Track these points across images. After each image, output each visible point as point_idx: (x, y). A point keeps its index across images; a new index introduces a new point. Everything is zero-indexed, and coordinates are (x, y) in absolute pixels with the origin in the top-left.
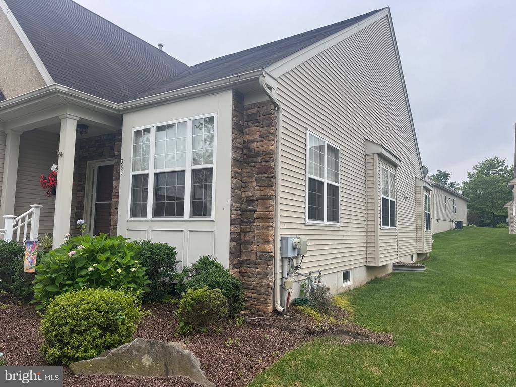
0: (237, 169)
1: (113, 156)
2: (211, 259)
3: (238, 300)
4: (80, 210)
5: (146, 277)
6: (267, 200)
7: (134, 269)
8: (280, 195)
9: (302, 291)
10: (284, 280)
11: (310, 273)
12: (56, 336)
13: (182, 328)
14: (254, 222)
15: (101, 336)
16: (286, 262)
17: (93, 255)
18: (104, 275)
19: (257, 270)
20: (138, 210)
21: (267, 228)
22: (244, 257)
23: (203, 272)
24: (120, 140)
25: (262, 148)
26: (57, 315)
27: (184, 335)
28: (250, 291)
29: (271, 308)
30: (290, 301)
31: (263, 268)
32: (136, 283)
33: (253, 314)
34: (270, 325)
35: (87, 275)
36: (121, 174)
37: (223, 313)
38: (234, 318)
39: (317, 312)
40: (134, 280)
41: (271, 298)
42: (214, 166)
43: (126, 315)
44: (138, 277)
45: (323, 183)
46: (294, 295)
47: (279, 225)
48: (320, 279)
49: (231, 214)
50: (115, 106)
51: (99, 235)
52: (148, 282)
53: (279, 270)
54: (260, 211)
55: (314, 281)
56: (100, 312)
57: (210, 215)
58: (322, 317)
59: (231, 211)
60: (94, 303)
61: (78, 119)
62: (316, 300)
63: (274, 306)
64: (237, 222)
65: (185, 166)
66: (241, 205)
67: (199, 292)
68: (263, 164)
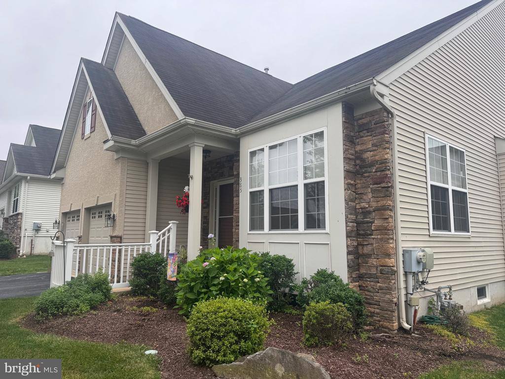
0: (350, 181)
1: (233, 175)
2: (329, 272)
3: (361, 315)
4: (206, 225)
5: (269, 288)
6: (386, 211)
7: (258, 279)
8: (399, 205)
9: (429, 308)
10: (409, 296)
11: (439, 289)
12: (200, 340)
13: (308, 340)
14: (371, 235)
15: (237, 343)
16: (410, 277)
17: (223, 266)
18: (233, 284)
19: (378, 284)
20: (256, 224)
21: (387, 241)
22: (363, 271)
23: (323, 285)
24: (238, 161)
25: (377, 158)
26: (199, 321)
27: (310, 347)
28: (371, 306)
29: (396, 324)
30: (417, 319)
31: (385, 283)
32: (260, 292)
33: (377, 330)
34: (397, 343)
35: (219, 284)
36: (240, 191)
37: (348, 328)
38: (357, 334)
39: (450, 331)
40: (258, 289)
41: (396, 314)
42: (326, 179)
43: (257, 324)
44: (261, 287)
45: (447, 189)
46: (422, 313)
47: (401, 238)
48: (450, 296)
49: (347, 227)
50: (233, 131)
51: (226, 248)
52: (271, 292)
53: (402, 285)
54: (377, 223)
55: (444, 298)
56: (235, 320)
57: (324, 228)
58: (457, 338)
59: (346, 223)
60: (230, 311)
61: (204, 146)
62: (448, 318)
63: (400, 323)
64: (353, 234)
65: (297, 180)
66: (357, 217)
67: (322, 305)
68: (378, 174)
